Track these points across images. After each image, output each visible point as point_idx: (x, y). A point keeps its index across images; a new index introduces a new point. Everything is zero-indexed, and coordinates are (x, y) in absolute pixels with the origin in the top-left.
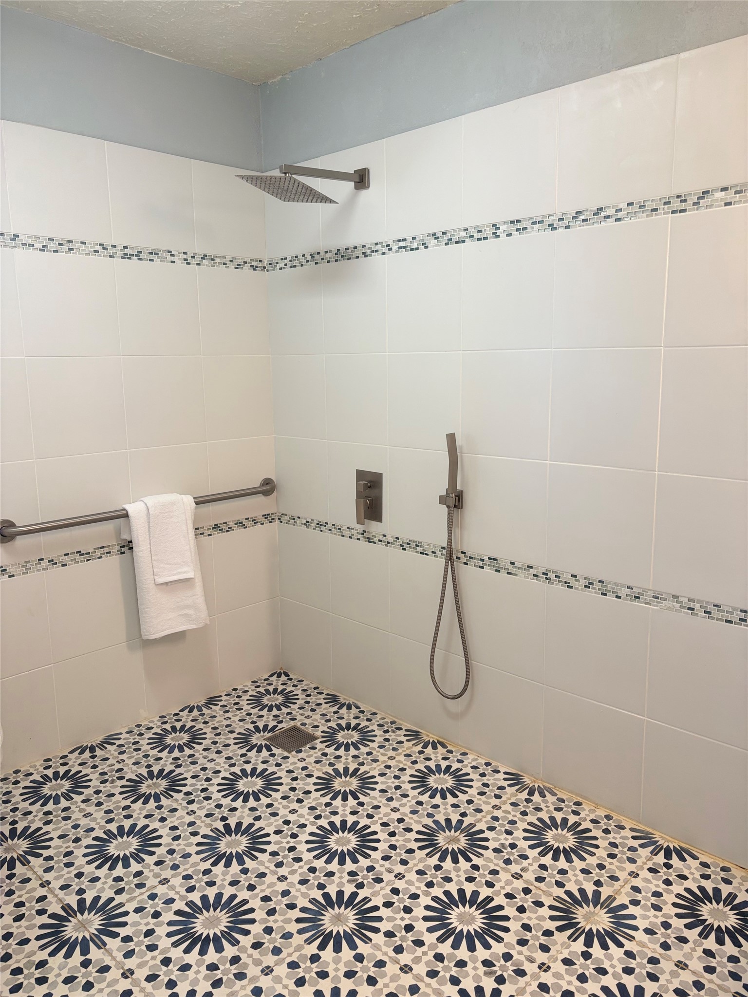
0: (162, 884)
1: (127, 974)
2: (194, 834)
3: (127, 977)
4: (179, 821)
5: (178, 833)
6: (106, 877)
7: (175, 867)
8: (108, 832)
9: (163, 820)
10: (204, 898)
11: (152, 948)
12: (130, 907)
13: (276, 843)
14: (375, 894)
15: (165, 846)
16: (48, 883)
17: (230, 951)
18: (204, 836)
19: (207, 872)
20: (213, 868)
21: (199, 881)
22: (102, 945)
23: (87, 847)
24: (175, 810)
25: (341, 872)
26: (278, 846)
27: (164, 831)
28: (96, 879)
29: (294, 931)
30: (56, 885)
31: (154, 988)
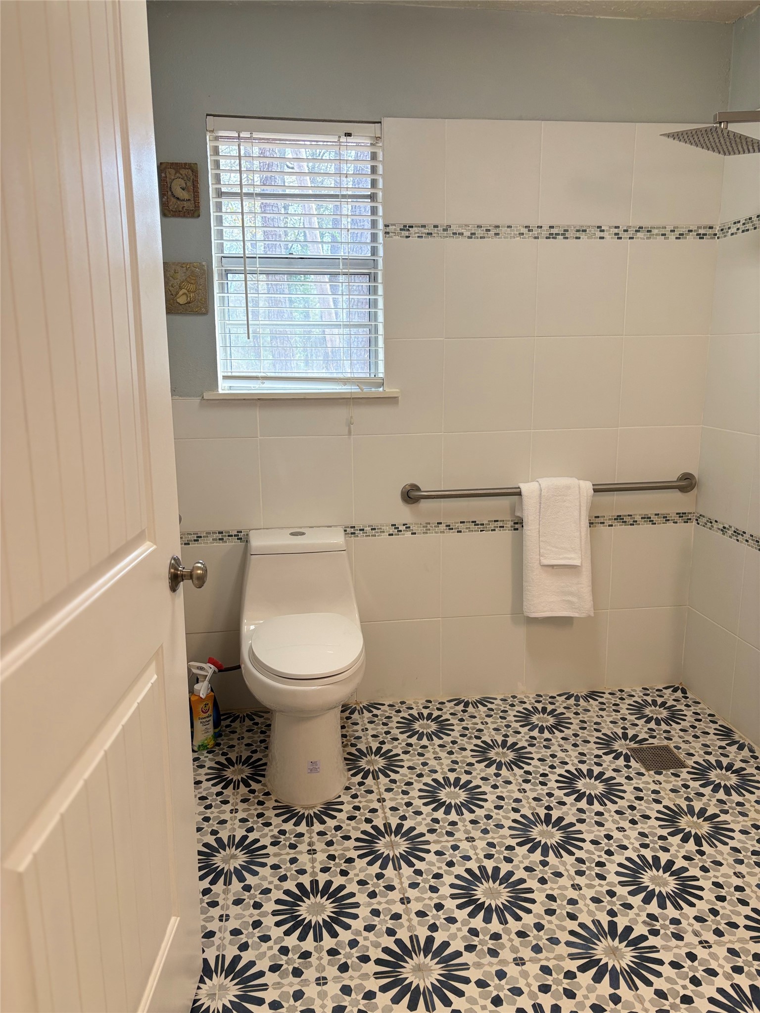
0: (468, 841)
1: (405, 901)
2: (516, 810)
3: (403, 903)
4: (508, 794)
5: (502, 803)
6: (428, 815)
7: (485, 831)
8: (446, 779)
9: (495, 787)
10: (496, 870)
11: (434, 889)
12: (433, 848)
13: (588, 852)
14: (667, 948)
15: (486, 810)
16: (384, 800)
17: (495, 926)
18: (523, 816)
19: (510, 848)
20: (517, 847)
21: (500, 853)
22: (398, 868)
23: (425, 784)
24: (509, 783)
25: (641, 909)
26: (588, 855)
27: (491, 797)
28: (418, 813)
29: (563, 941)
30: (389, 804)
31: (419, 923)
